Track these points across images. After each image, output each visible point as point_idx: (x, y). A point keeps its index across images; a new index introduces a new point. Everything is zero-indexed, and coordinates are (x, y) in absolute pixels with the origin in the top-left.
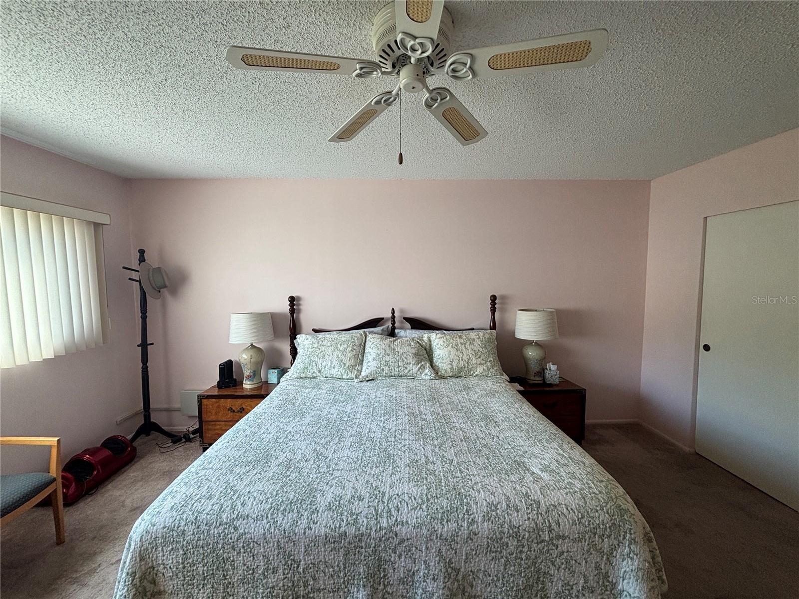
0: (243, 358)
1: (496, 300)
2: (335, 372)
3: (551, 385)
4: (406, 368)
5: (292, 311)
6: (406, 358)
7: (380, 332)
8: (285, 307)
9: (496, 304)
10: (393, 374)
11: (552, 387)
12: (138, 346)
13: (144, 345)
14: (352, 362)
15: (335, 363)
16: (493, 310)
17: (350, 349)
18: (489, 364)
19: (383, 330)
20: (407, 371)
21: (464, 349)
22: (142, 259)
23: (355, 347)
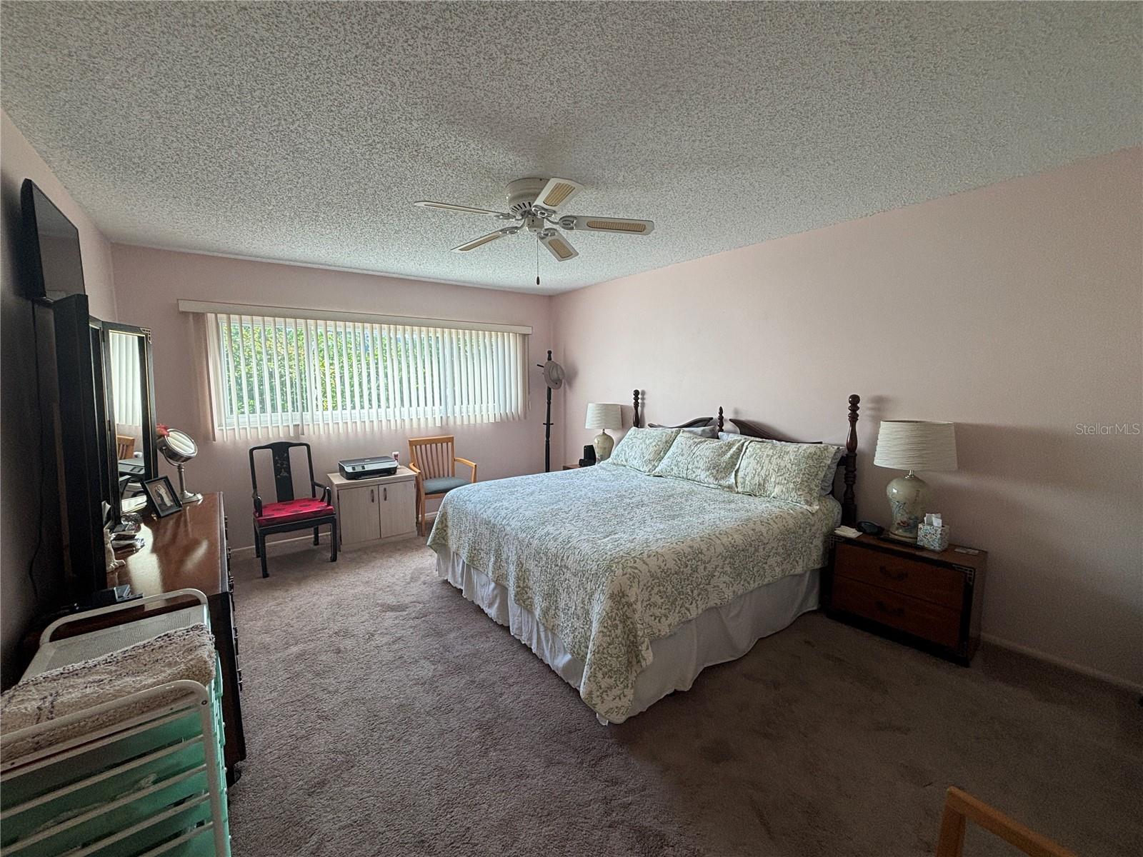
0: (596, 443)
1: (858, 402)
2: (635, 463)
3: (922, 548)
4: (694, 472)
5: (636, 405)
6: (698, 462)
7: (700, 433)
8: (630, 402)
9: (858, 408)
10: (681, 476)
11: (922, 551)
12: (544, 424)
13: (548, 424)
14: (651, 457)
15: (638, 456)
16: (854, 418)
17: (654, 444)
18: (792, 485)
19: (703, 430)
20: (694, 475)
21: (767, 462)
22: (550, 359)
23: (659, 443)
